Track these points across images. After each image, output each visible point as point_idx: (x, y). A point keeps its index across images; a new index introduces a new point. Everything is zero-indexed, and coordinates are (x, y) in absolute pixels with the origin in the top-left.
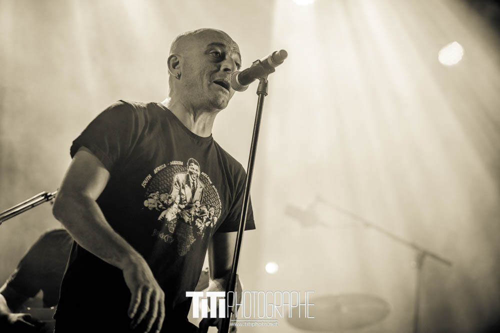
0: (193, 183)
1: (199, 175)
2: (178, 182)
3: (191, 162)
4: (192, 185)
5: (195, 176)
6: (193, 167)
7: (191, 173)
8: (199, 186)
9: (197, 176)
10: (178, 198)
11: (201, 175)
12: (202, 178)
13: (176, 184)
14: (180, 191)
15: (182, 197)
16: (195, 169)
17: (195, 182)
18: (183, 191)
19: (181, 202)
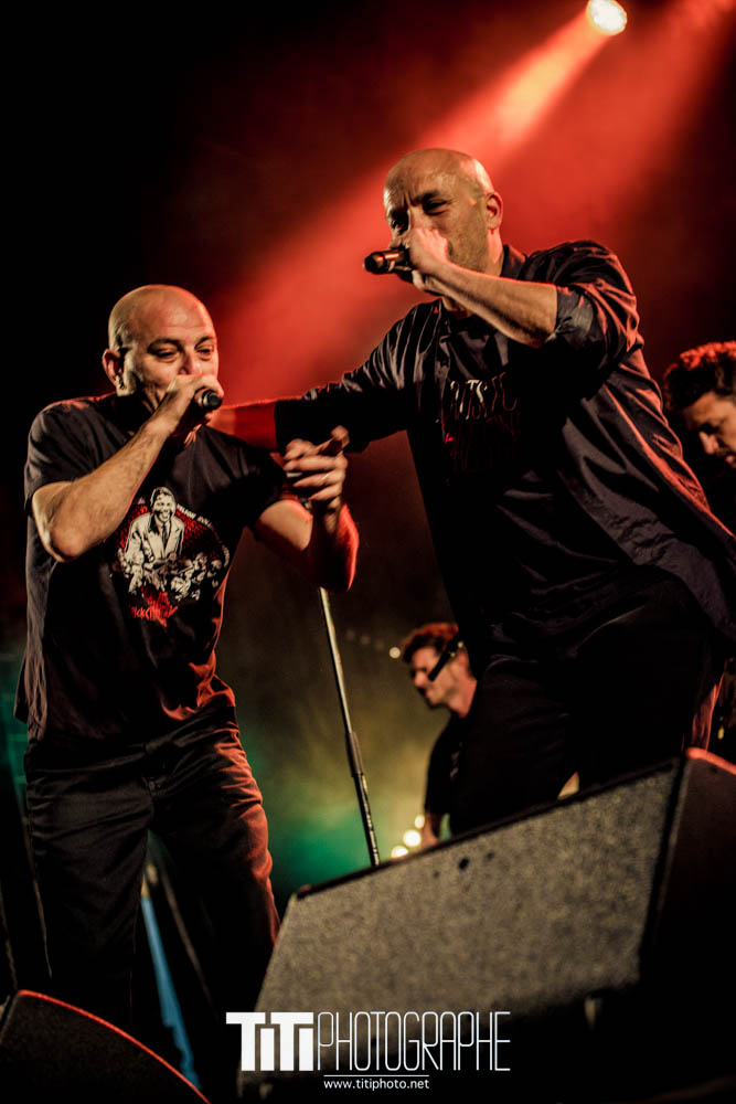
0: (164, 527)
1: (174, 512)
2: (137, 532)
3: (158, 493)
4: (161, 530)
5: (166, 514)
6: (162, 501)
7: (158, 513)
8: (174, 529)
9: (171, 514)
10: (140, 557)
11: (177, 510)
12: (179, 515)
13: (134, 537)
14: (142, 544)
15: (147, 552)
16: (166, 503)
17: (168, 524)
18: (146, 544)
19: (146, 560)
